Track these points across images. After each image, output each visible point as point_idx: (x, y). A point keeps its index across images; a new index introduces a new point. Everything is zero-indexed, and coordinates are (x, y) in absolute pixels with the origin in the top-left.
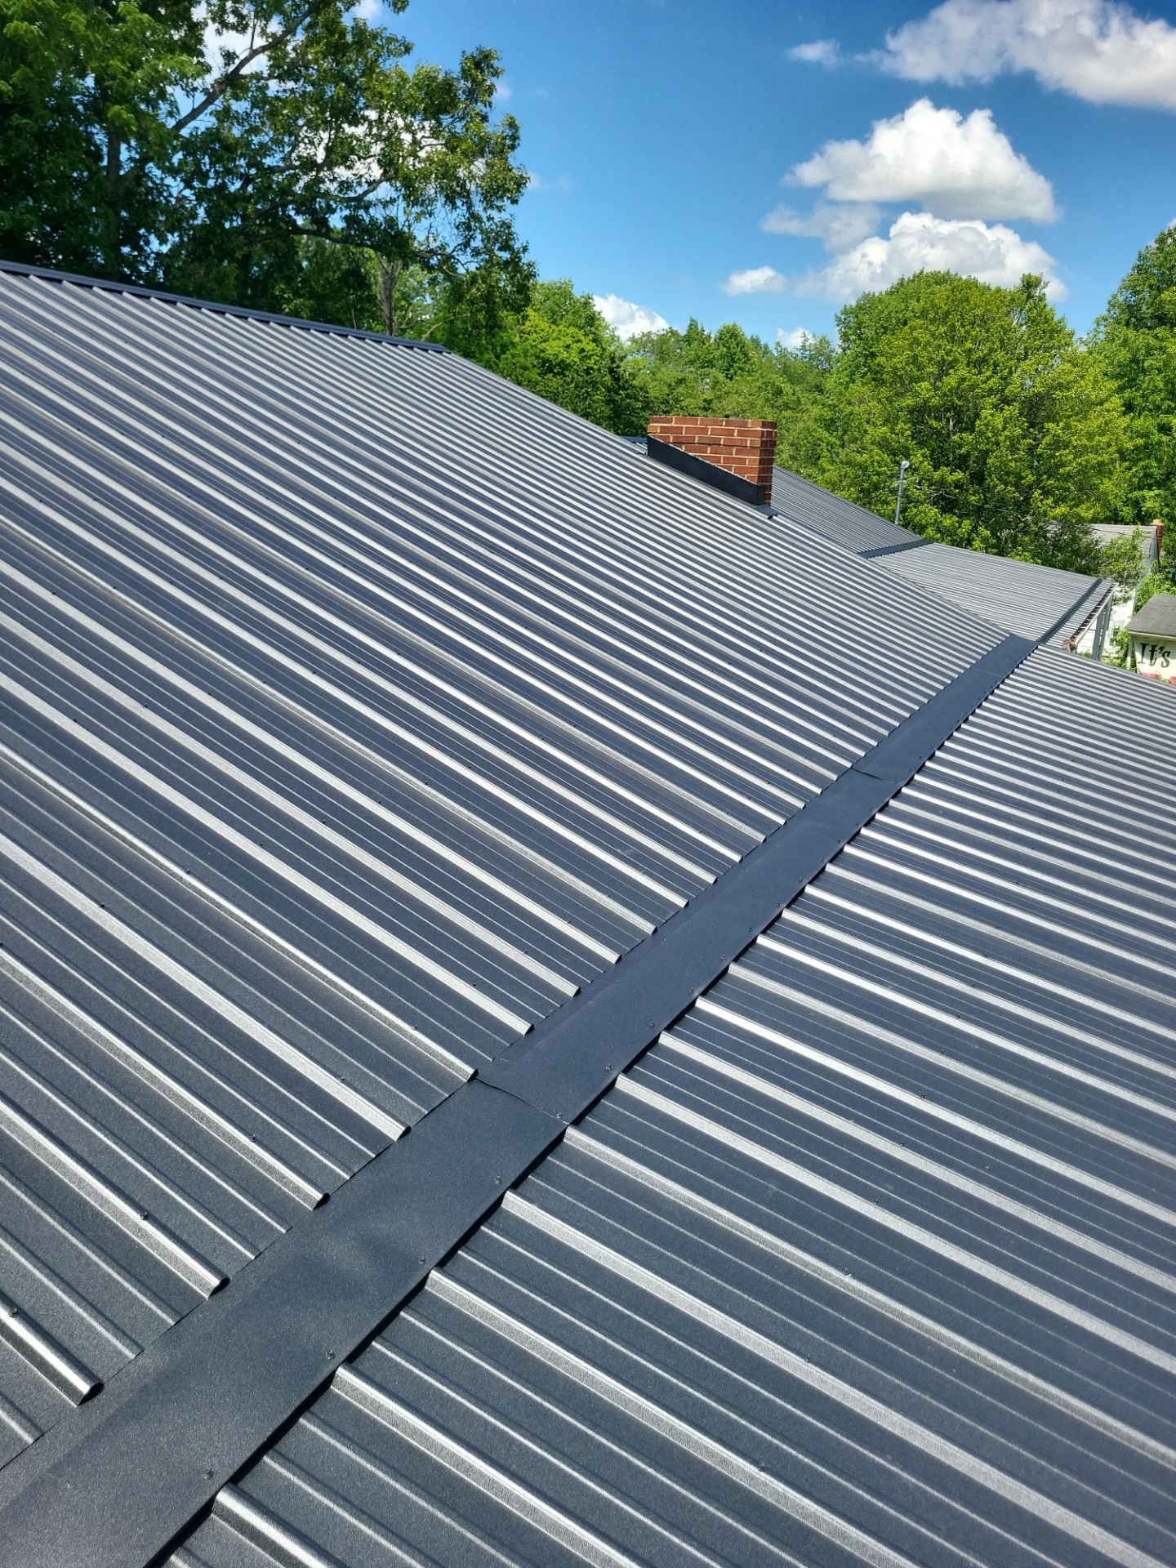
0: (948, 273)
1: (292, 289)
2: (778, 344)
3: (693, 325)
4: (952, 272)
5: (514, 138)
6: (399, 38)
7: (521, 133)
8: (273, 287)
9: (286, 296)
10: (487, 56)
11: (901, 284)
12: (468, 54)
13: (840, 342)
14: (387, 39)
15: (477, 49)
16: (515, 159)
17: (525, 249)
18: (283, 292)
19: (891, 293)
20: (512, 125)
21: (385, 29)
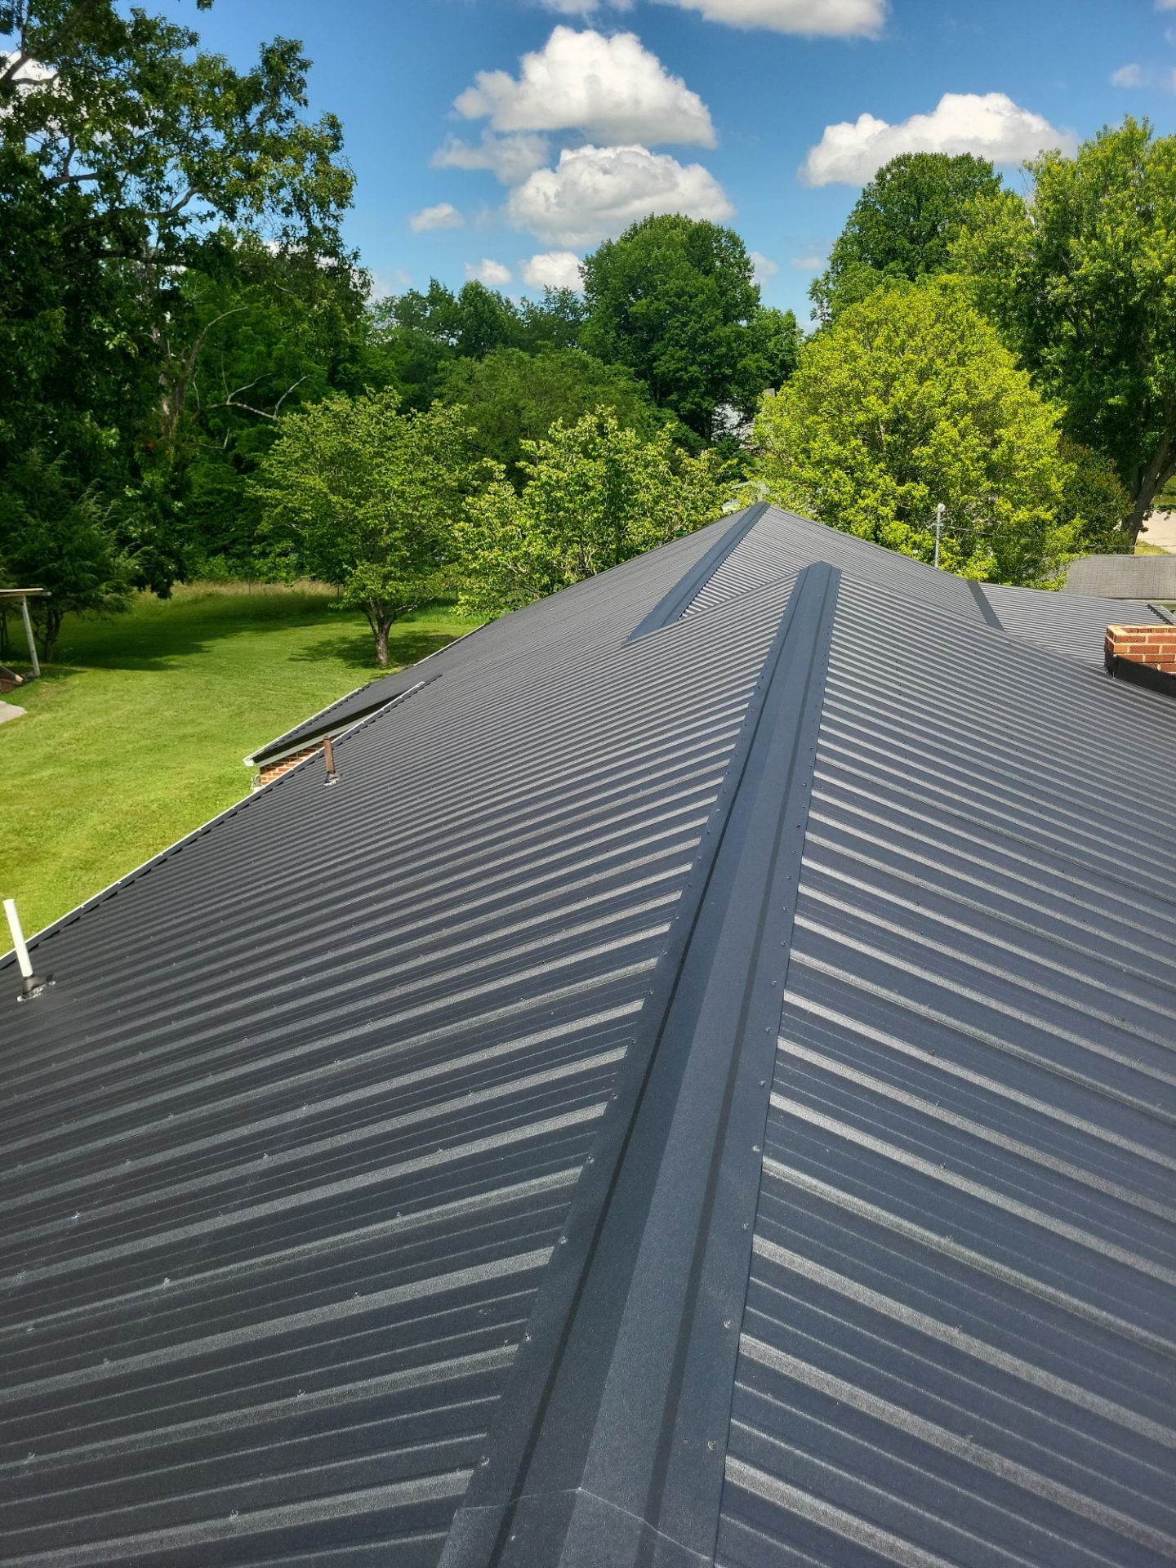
0: (678, 216)
1: (111, 322)
2: (524, 299)
3: (434, 286)
4: (682, 215)
5: (337, 138)
6: (182, 28)
7: (344, 132)
8: (88, 321)
9: (106, 330)
10: (293, 48)
11: (634, 229)
12: (268, 46)
13: (585, 293)
14: (169, 29)
15: (276, 40)
16: (336, 160)
17: (356, 256)
18: (101, 325)
19: (625, 240)
20: (334, 124)
21: (164, 19)
